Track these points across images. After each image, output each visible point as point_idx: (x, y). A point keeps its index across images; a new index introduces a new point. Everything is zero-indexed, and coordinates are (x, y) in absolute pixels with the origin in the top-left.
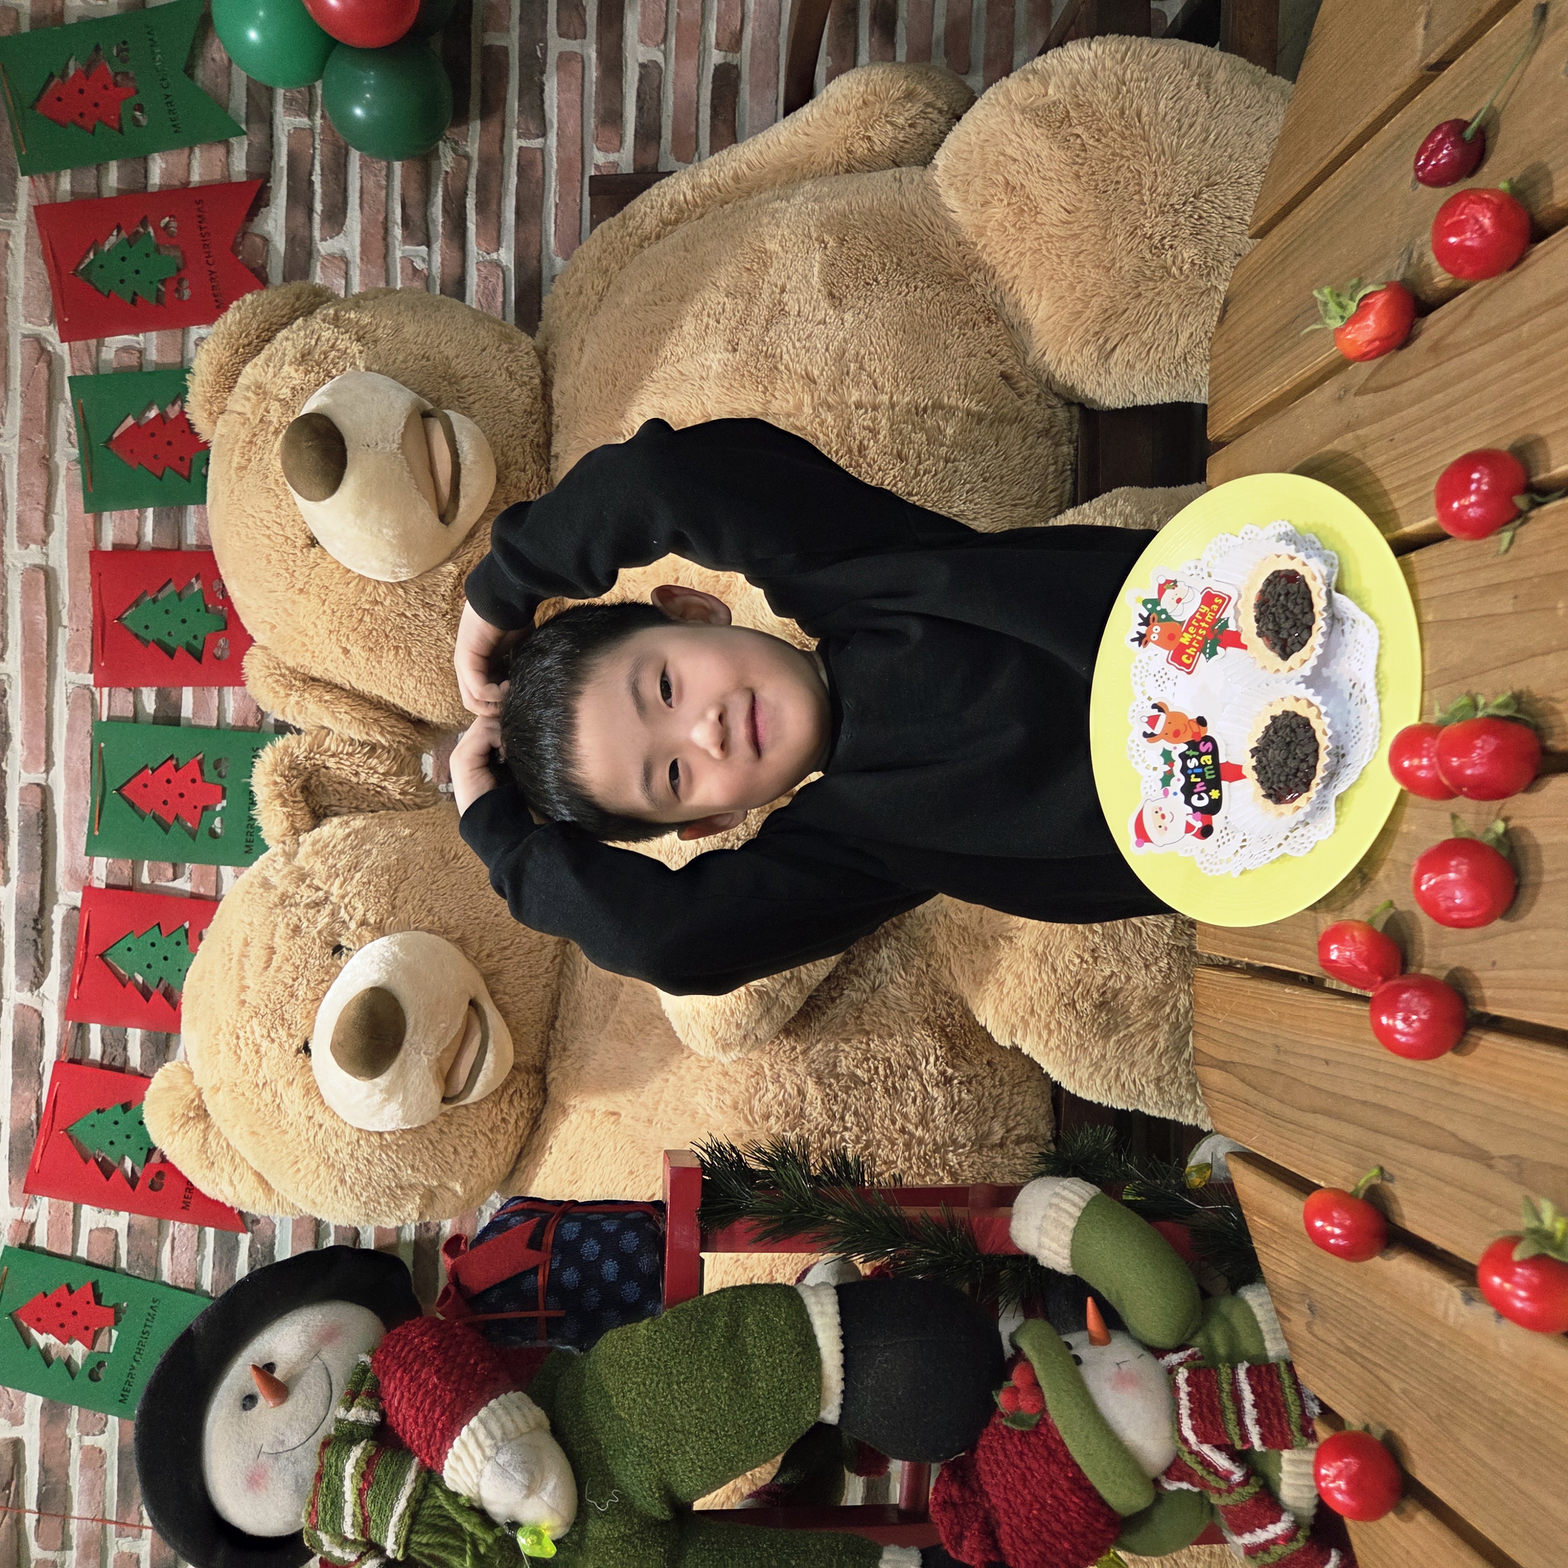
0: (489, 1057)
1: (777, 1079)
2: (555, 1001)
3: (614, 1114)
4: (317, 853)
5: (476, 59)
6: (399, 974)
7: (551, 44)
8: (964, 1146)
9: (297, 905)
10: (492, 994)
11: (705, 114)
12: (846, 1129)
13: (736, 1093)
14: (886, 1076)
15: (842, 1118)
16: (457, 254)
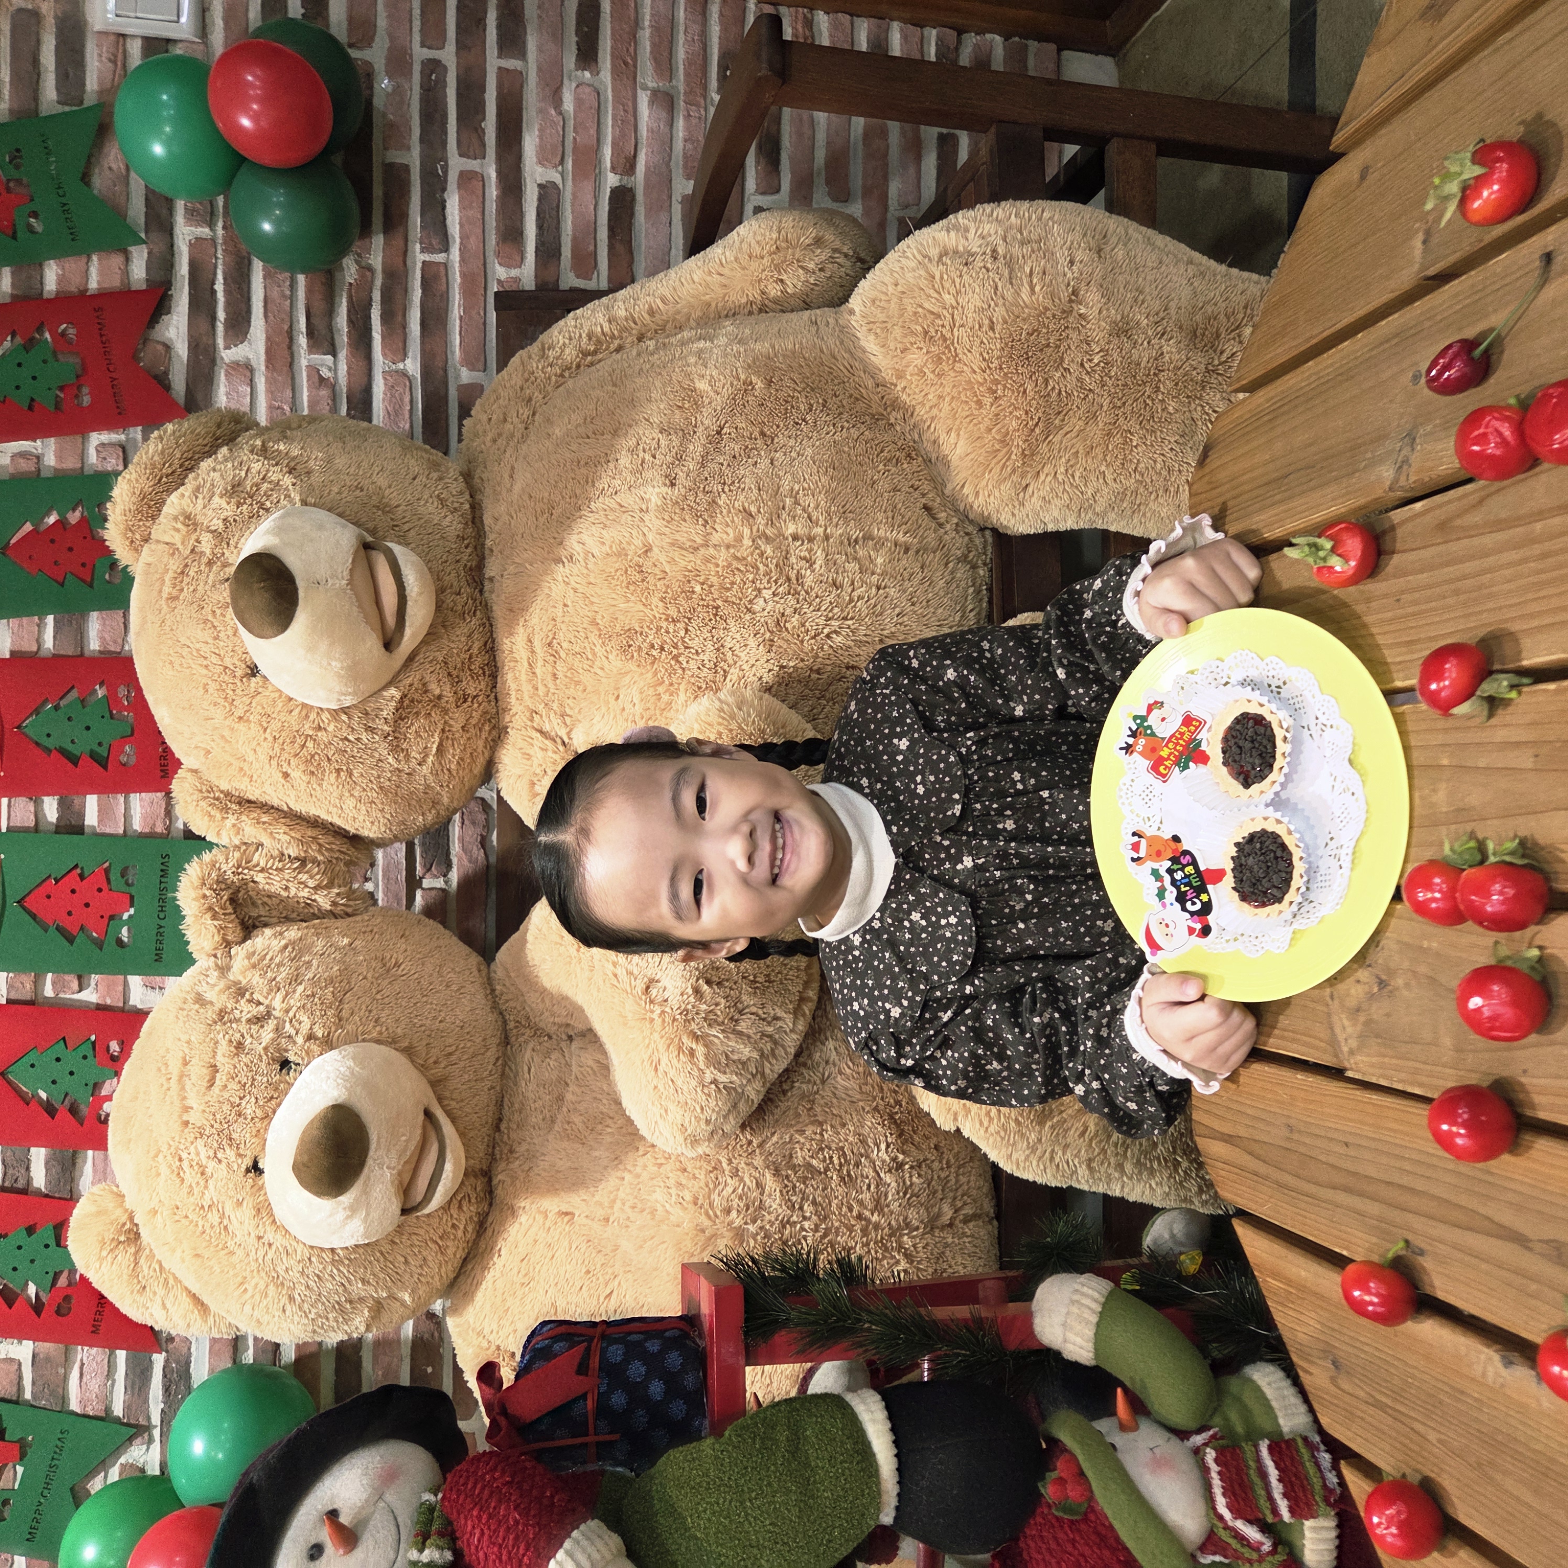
0: (448, 1167)
1: (735, 1173)
2: (500, 1104)
3: (567, 1214)
4: (254, 966)
5: (377, 175)
6: (359, 1089)
7: (451, 163)
8: (917, 1228)
9: (238, 1021)
10: (440, 1100)
11: (603, 234)
12: (805, 1218)
13: (696, 1189)
14: (841, 1165)
15: (801, 1208)
16: (363, 364)
